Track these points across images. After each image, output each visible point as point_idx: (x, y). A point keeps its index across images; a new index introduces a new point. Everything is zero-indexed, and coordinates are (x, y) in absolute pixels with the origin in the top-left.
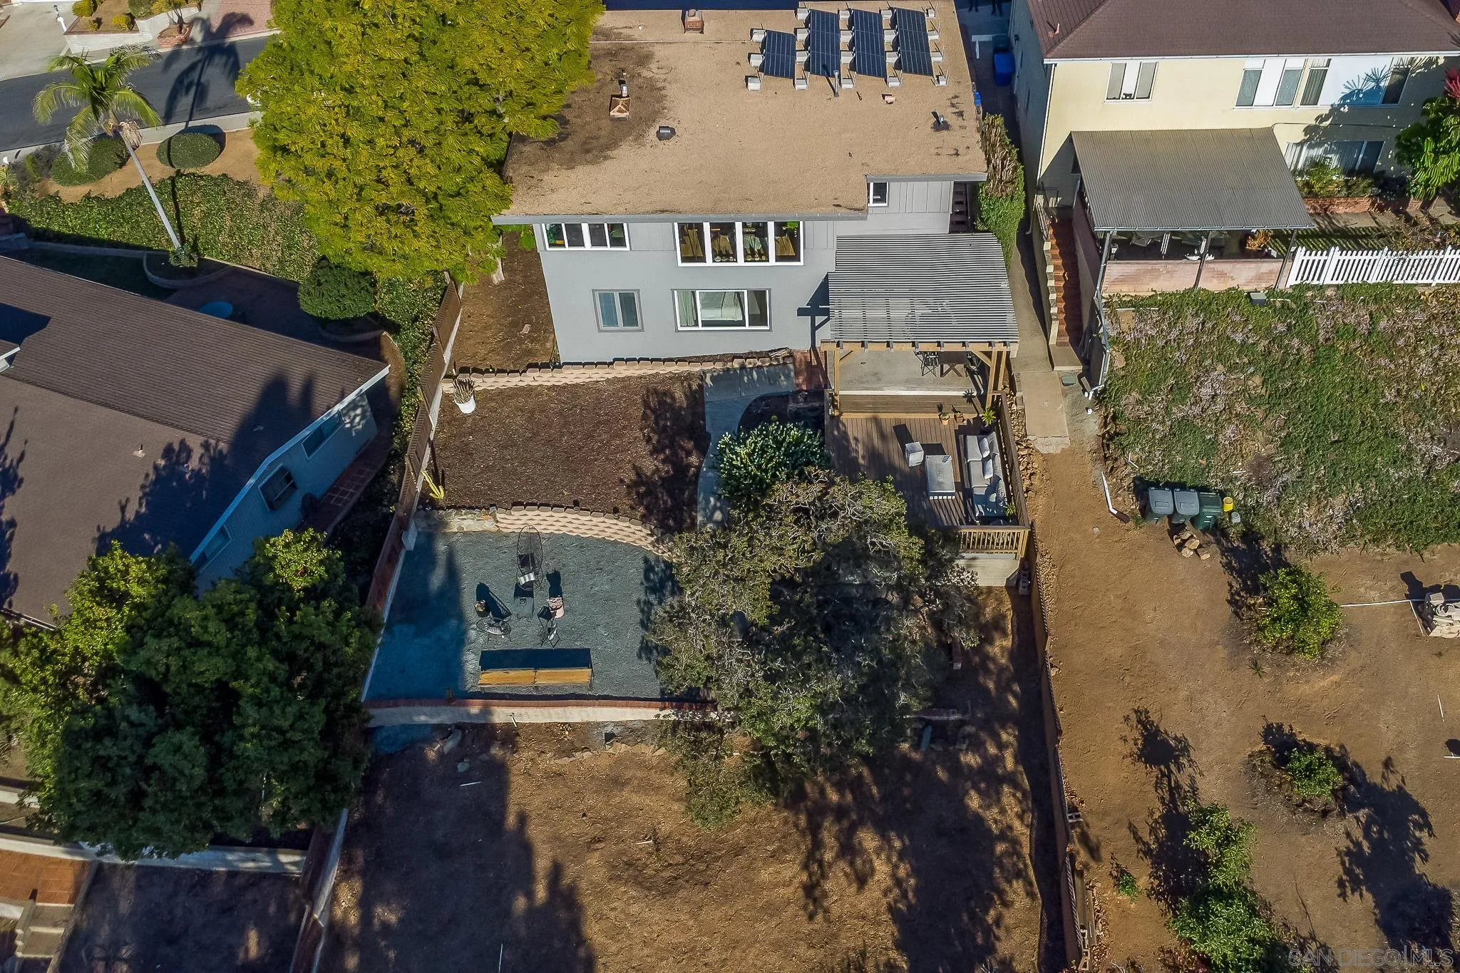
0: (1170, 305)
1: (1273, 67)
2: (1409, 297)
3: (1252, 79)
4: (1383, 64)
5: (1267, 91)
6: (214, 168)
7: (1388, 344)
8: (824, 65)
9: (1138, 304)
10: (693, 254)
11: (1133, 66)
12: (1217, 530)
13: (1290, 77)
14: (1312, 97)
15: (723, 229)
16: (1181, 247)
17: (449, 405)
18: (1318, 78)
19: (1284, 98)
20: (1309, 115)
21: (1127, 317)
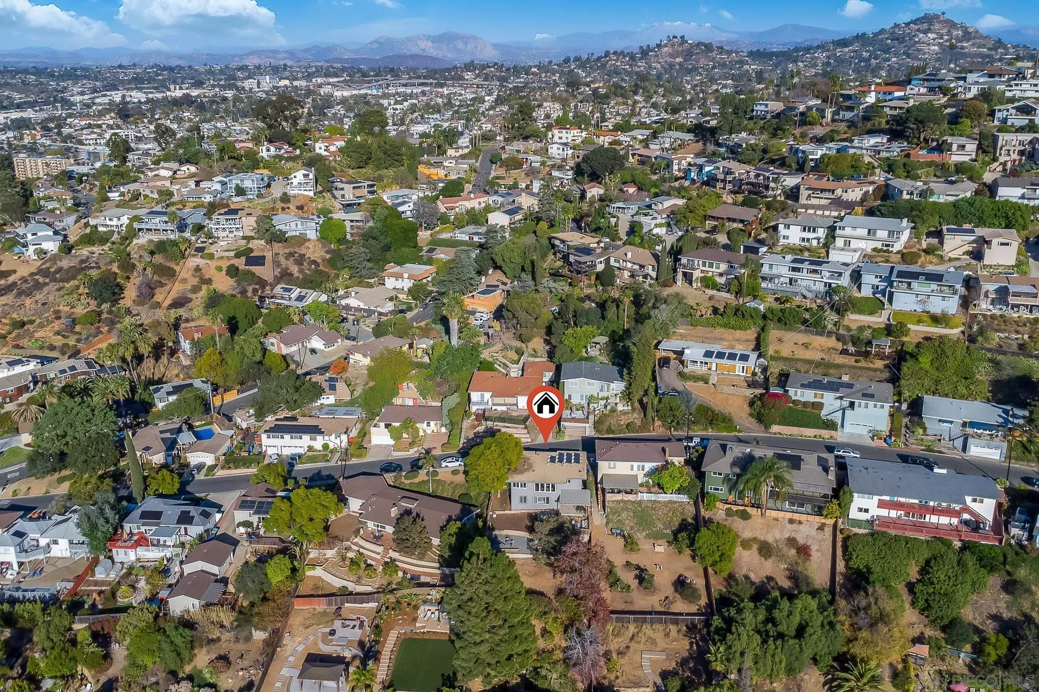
0: (618, 502)
1: (636, 464)
2: (659, 502)
3: (632, 466)
4: (655, 464)
5: (635, 468)
6: (438, 478)
7: (654, 509)
8: (561, 461)
9: (613, 501)
10: (537, 489)
11: (612, 463)
12: (624, 536)
13: (639, 466)
14: (643, 470)
15: (542, 486)
16: (619, 492)
17: (492, 516)
18: (643, 466)
19: (639, 470)
20: (644, 472)
21: (611, 504)
